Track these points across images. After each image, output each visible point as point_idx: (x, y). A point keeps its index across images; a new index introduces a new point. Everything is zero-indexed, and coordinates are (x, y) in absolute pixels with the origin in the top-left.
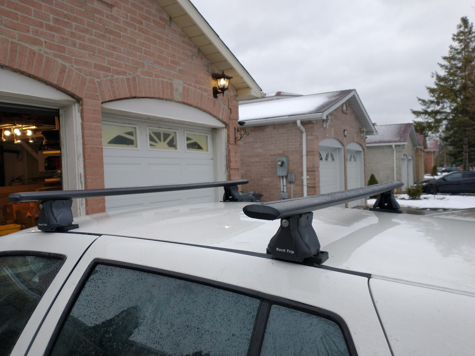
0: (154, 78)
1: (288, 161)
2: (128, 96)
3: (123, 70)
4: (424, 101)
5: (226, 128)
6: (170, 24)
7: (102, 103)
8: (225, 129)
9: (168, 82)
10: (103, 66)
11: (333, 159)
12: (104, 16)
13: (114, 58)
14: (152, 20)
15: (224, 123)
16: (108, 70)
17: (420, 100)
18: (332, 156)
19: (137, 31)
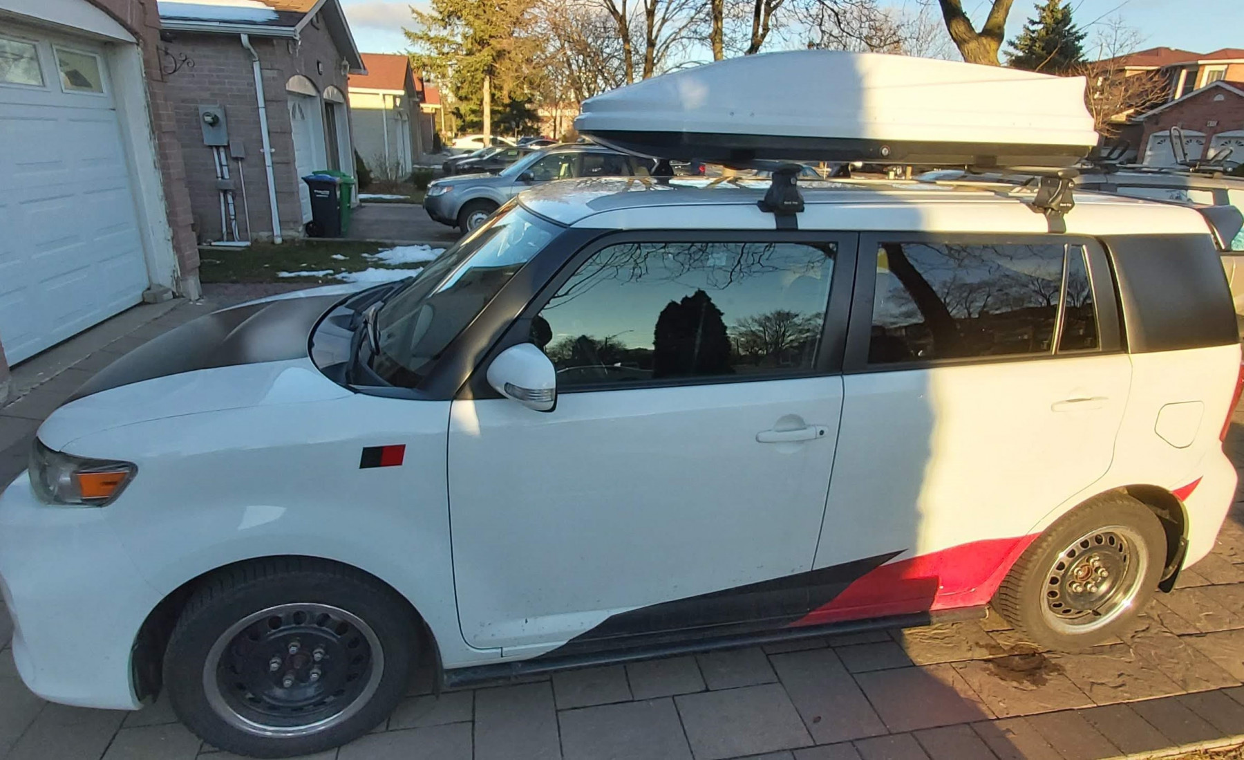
1: (226, 116)
4: (420, 15)
5: (138, 45)
8: (136, 46)
11: (303, 117)
15: (134, 33)
17: (413, 11)
18: (301, 111)
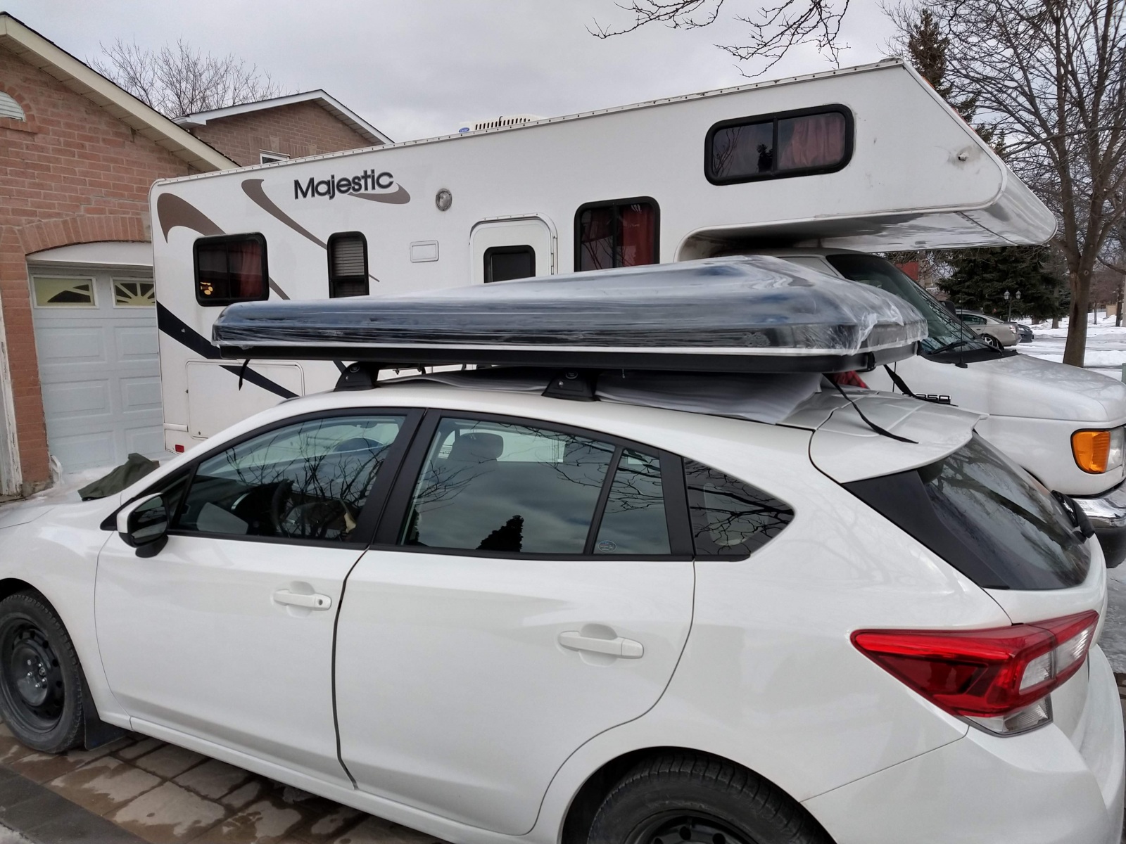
0: (108, 215)
2: (67, 242)
3: (57, 211)
6: (133, 138)
7: (26, 255)
9: (132, 218)
10: (24, 210)
12: (22, 149)
13: (40, 198)
14: (101, 139)
16: (33, 214)
19: (76, 158)
